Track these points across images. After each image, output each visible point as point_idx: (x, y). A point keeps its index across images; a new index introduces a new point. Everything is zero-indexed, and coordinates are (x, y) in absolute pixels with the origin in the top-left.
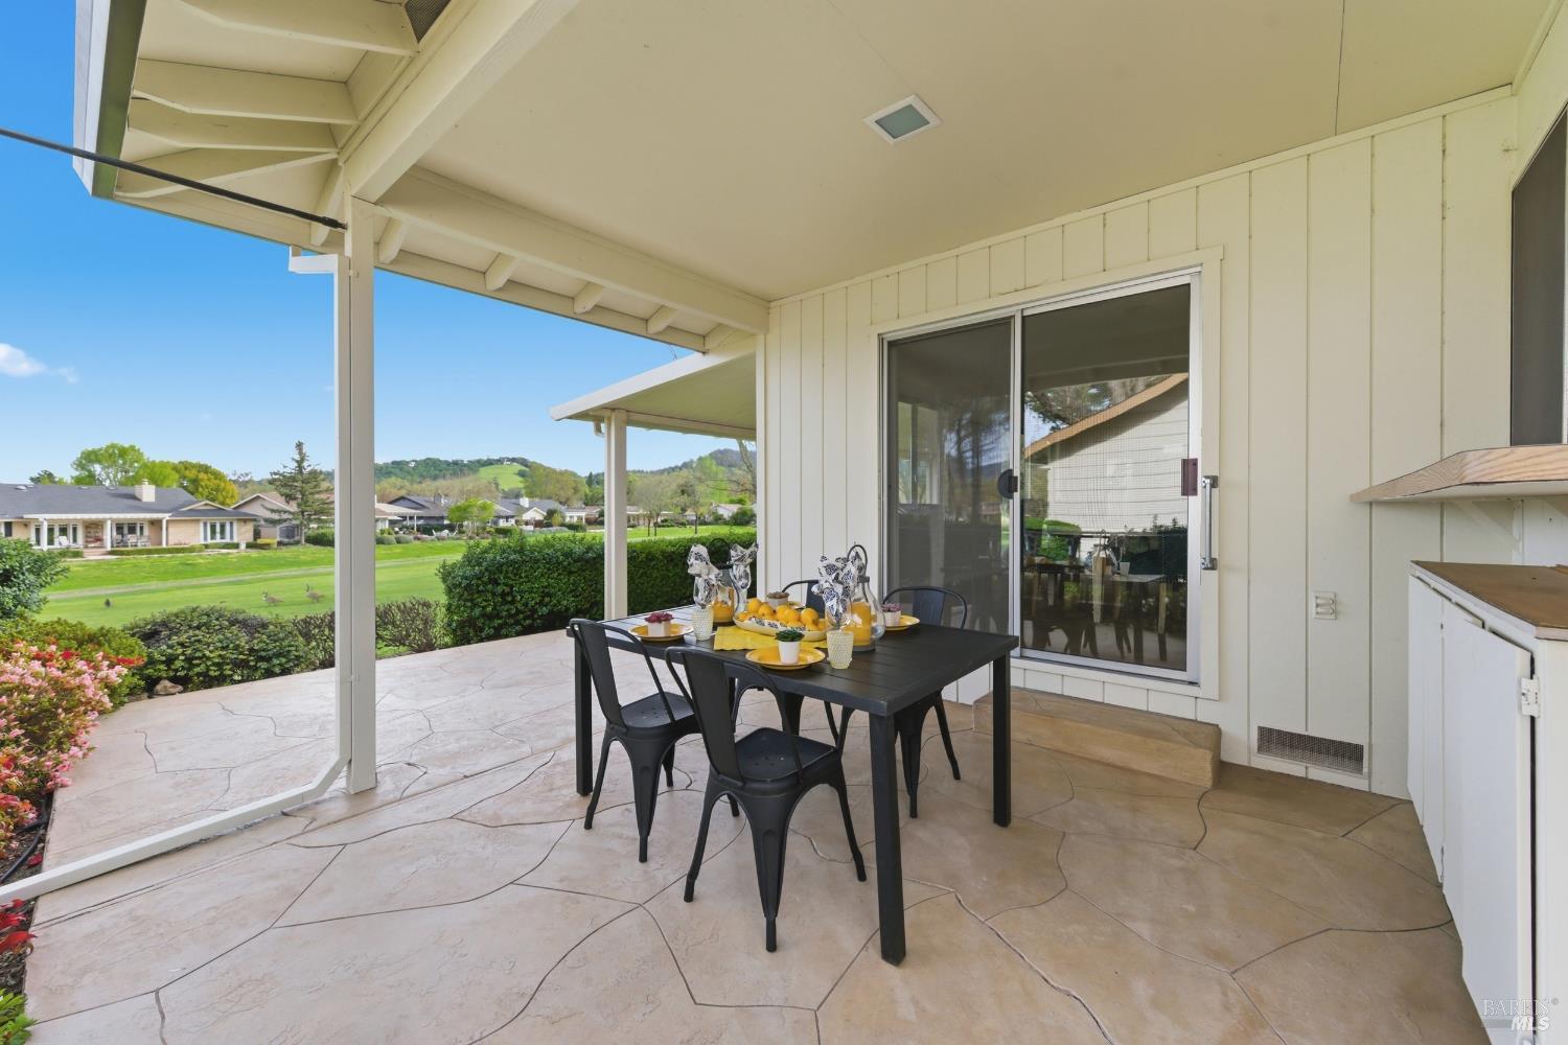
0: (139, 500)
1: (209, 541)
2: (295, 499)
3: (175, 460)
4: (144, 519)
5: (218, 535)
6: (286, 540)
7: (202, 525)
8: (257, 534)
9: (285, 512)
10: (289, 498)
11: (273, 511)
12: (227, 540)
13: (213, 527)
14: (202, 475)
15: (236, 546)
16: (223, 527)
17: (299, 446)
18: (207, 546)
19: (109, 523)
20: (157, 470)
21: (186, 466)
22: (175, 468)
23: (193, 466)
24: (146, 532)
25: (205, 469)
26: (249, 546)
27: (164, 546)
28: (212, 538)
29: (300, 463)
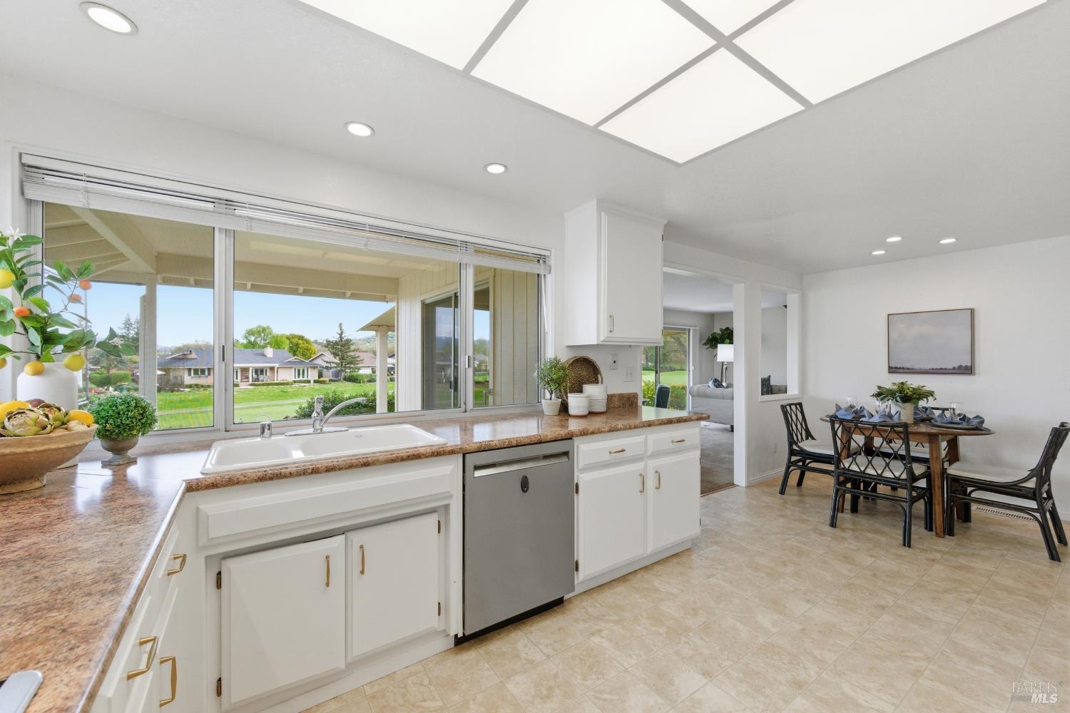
0: (266, 356)
1: (297, 379)
2: (338, 355)
3: (288, 333)
4: (267, 367)
5: (301, 376)
6: (334, 379)
7: (293, 370)
8: (320, 375)
9: (333, 363)
10: (335, 355)
11: (327, 362)
12: (306, 378)
13: (299, 371)
14: (300, 342)
15: (309, 382)
16: (303, 371)
17: (340, 325)
18: (295, 382)
19: (251, 369)
20: (279, 338)
21: (293, 336)
22: (288, 338)
23: (296, 336)
24: (268, 374)
25: (301, 338)
26: (315, 382)
27: (276, 381)
28: (299, 377)
29: (341, 334)
